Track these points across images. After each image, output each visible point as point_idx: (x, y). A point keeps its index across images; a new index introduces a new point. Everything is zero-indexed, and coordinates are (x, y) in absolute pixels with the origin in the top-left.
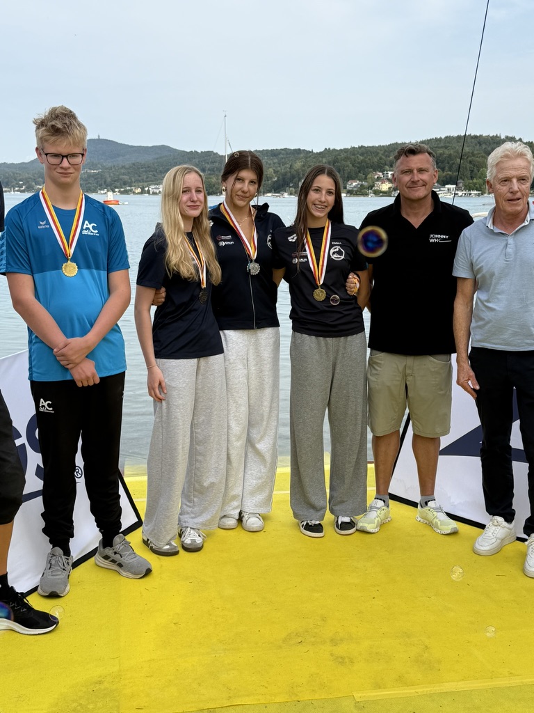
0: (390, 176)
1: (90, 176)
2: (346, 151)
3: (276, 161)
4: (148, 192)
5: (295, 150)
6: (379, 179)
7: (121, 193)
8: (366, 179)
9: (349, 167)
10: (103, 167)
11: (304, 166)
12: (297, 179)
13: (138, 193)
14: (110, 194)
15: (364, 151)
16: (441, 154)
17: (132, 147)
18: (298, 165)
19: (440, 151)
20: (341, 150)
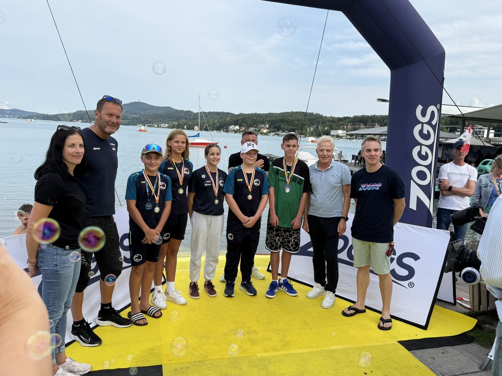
0: (267, 127)
1: (134, 118)
2: (249, 114)
3: (218, 117)
4: (161, 127)
5: (227, 113)
6: (262, 127)
7: (148, 126)
8: (257, 127)
9: (250, 121)
10: (141, 115)
11: (231, 120)
12: (227, 125)
13: (156, 127)
14: (143, 127)
15: (256, 115)
16: (289, 119)
17: (154, 106)
18: (228, 119)
19: (289, 118)
20: (247, 114)
